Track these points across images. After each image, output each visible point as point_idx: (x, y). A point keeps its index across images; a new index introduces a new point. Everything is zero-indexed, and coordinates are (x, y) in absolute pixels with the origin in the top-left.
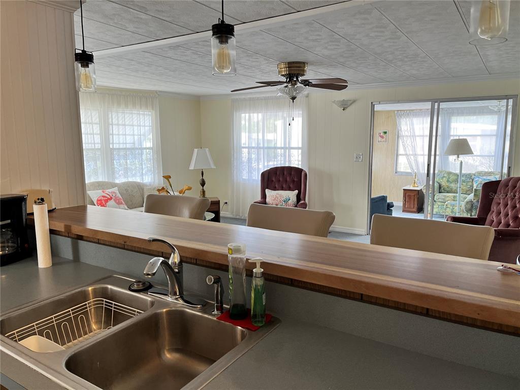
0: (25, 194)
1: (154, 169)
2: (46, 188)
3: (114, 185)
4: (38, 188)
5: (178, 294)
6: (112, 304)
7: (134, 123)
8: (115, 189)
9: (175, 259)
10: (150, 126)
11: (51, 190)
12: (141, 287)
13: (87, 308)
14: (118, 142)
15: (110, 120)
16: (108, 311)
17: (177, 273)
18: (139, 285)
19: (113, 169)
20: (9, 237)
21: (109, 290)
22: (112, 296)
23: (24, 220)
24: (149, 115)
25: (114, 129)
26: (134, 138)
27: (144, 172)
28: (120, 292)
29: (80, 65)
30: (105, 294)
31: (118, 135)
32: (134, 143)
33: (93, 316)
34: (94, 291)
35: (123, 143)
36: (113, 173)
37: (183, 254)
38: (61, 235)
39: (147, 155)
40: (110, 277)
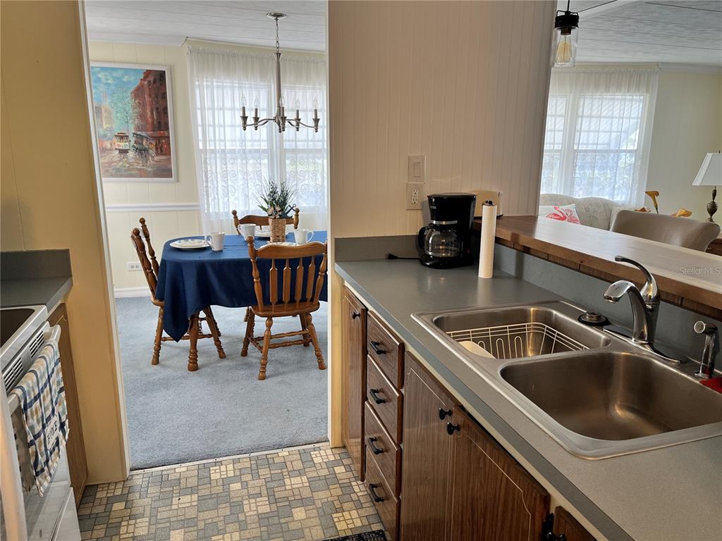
0: (475, 194)
1: (633, 181)
2: (496, 190)
3: (570, 201)
4: (488, 189)
5: (646, 339)
6: (555, 333)
7: (614, 114)
8: (572, 207)
9: (649, 291)
10: (638, 118)
11: (501, 192)
12: (594, 320)
13: (525, 330)
14: (585, 142)
15: (581, 110)
16: (549, 341)
17: (649, 310)
18: (592, 317)
19: (573, 179)
20: (453, 240)
21: (554, 317)
22: (557, 324)
23: (471, 223)
24: (640, 100)
25: (583, 122)
26: (611, 135)
27: (616, 186)
28: (566, 321)
29: (559, 32)
30: (547, 319)
31: (589, 131)
32: (609, 144)
33: (530, 342)
34: (536, 313)
35: (593, 144)
36: (572, 185)
37: (662, 289)
38: (507, 246)
39: (627, 160)
40: (557, 302)
